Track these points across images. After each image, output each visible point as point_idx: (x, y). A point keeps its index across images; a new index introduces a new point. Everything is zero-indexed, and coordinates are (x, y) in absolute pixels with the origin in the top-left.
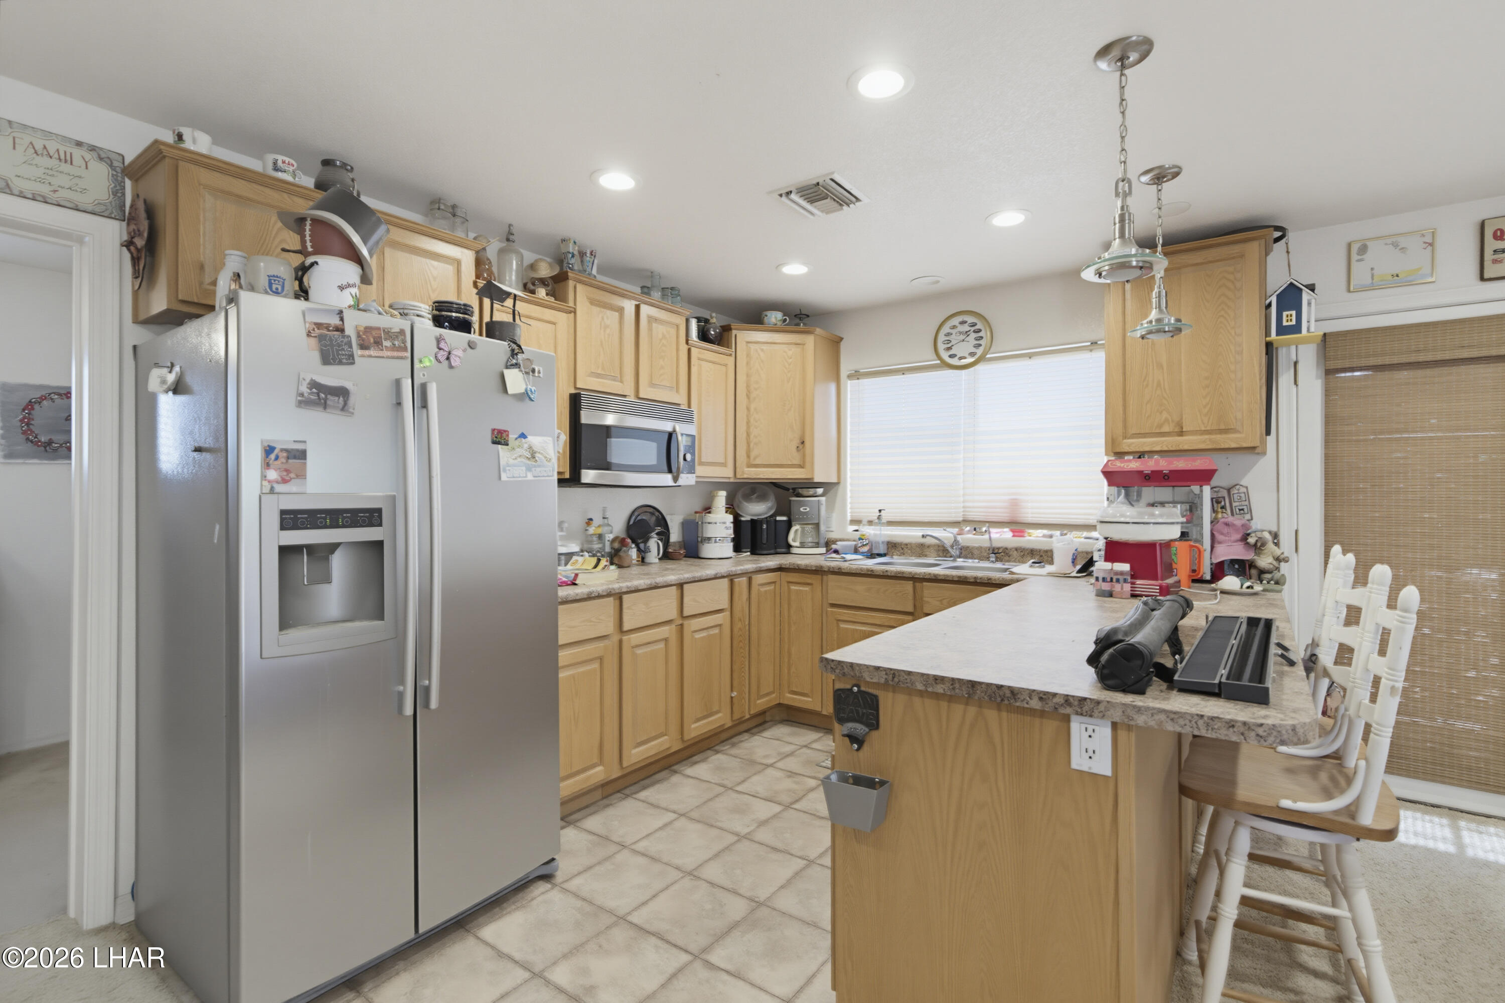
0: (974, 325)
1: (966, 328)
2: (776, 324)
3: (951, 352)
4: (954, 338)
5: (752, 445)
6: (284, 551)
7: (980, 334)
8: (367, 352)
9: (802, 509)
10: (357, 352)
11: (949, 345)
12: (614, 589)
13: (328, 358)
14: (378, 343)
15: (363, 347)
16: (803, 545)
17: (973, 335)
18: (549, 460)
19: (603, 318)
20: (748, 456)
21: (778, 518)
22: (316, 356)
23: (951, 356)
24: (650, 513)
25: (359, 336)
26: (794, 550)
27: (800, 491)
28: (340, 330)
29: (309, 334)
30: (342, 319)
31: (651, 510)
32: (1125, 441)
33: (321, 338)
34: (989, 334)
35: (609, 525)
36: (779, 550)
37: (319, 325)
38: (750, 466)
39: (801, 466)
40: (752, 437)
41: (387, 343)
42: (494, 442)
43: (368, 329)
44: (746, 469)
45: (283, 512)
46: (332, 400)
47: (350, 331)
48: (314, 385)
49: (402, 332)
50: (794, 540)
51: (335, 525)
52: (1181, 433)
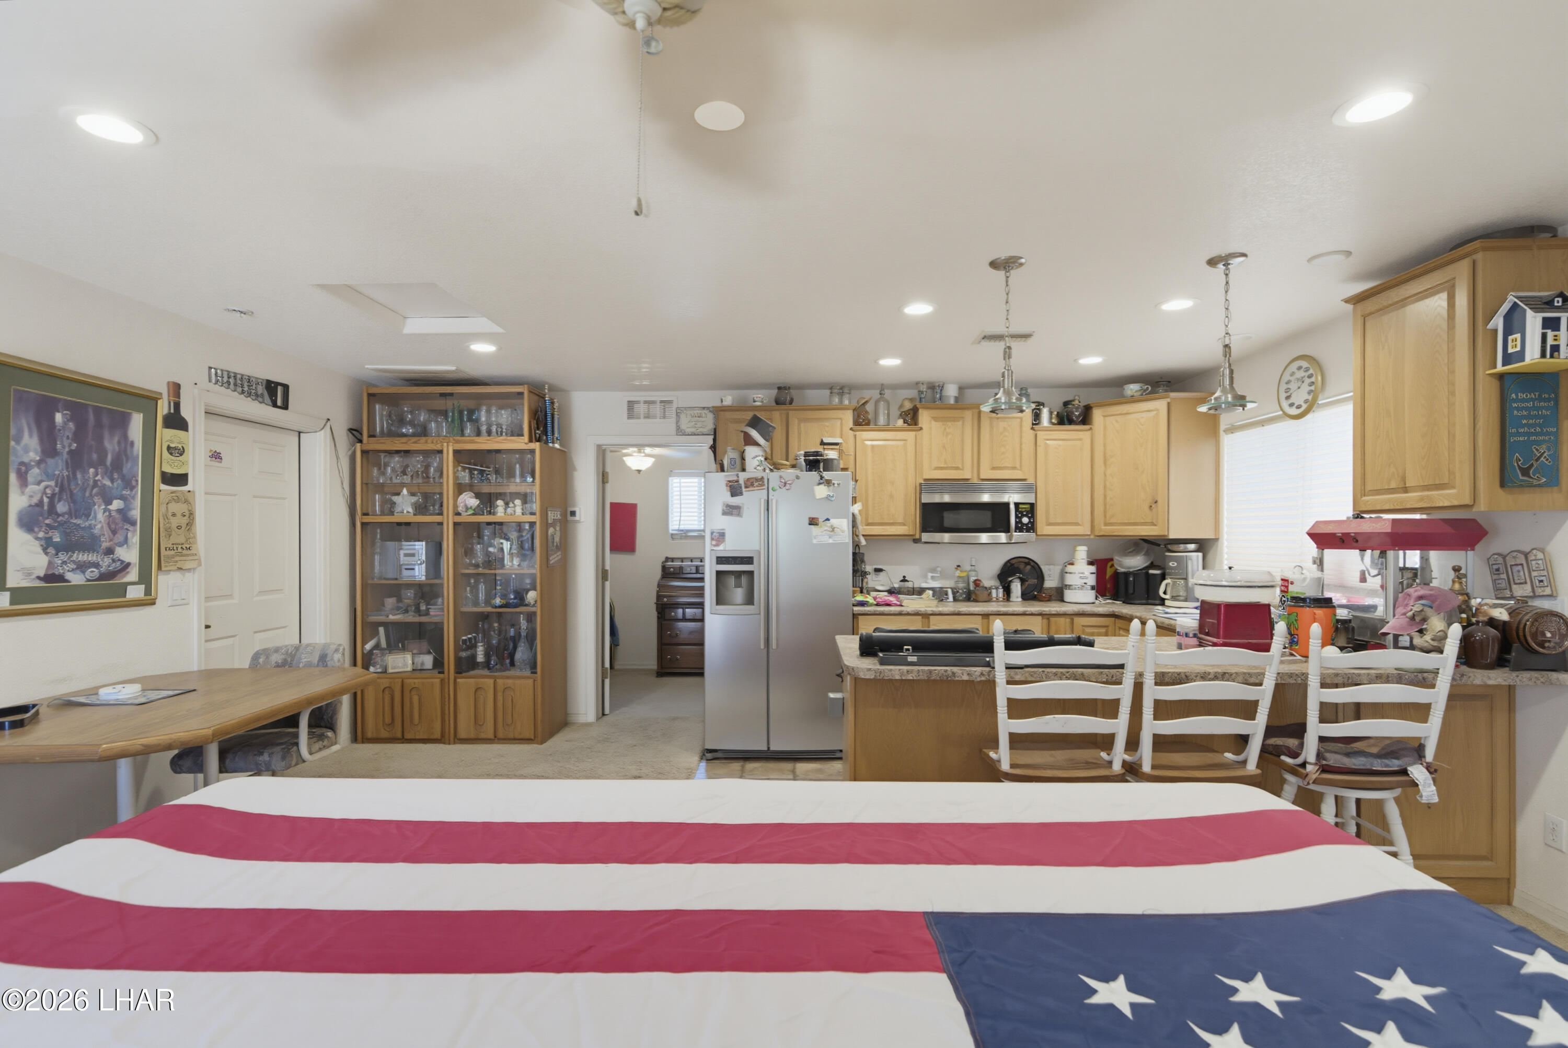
0: (1307, 370)
1: (1301, 374)
2: (1132, 396)
3: (1290, 401)
4: (1293, 386)
5: (1108, 507)
6: (719, 573)
7: (1313, 379)
8: (747, 489)
9: (1171, 564)
10: (744, 490)
11: (1288, 394)
12: (920, 611)
13: (733, 495)
14: (752, 485)
15: (746, 487)
16: (1174, 598)
17: (1308, 381)
18: (843, 532)
19: (945, 429)
20: (1105, 516)
21: (1151, 572)
22: (729, 493)
23: (1291, 405)
24: (1025, 563)
25: (745, 483)
26: (1167, 603)
27: (1170, 547)
28: (737, 481)
29: (727, 486)
30: (738, 477)
31: (1027, 560)
32: (1364, 498)
33: (730, 486)
34: (1319, 378)
35: (975, 571)
36: (1150, 601)
37: (730, 481)
38: (1106, 524)
39: (1153, 524)
40: (1108, 498)
41: (756, 484)
42: (810, 524)
43: (748, 479)
44: (1103, 527)
45: (718, 558)
46: (735, 511)
47: (742, 482)
48: (728, 506)
49: (762, 478)
50: (1165, 593)
51: (735, 563)
52: (1405, 490)
